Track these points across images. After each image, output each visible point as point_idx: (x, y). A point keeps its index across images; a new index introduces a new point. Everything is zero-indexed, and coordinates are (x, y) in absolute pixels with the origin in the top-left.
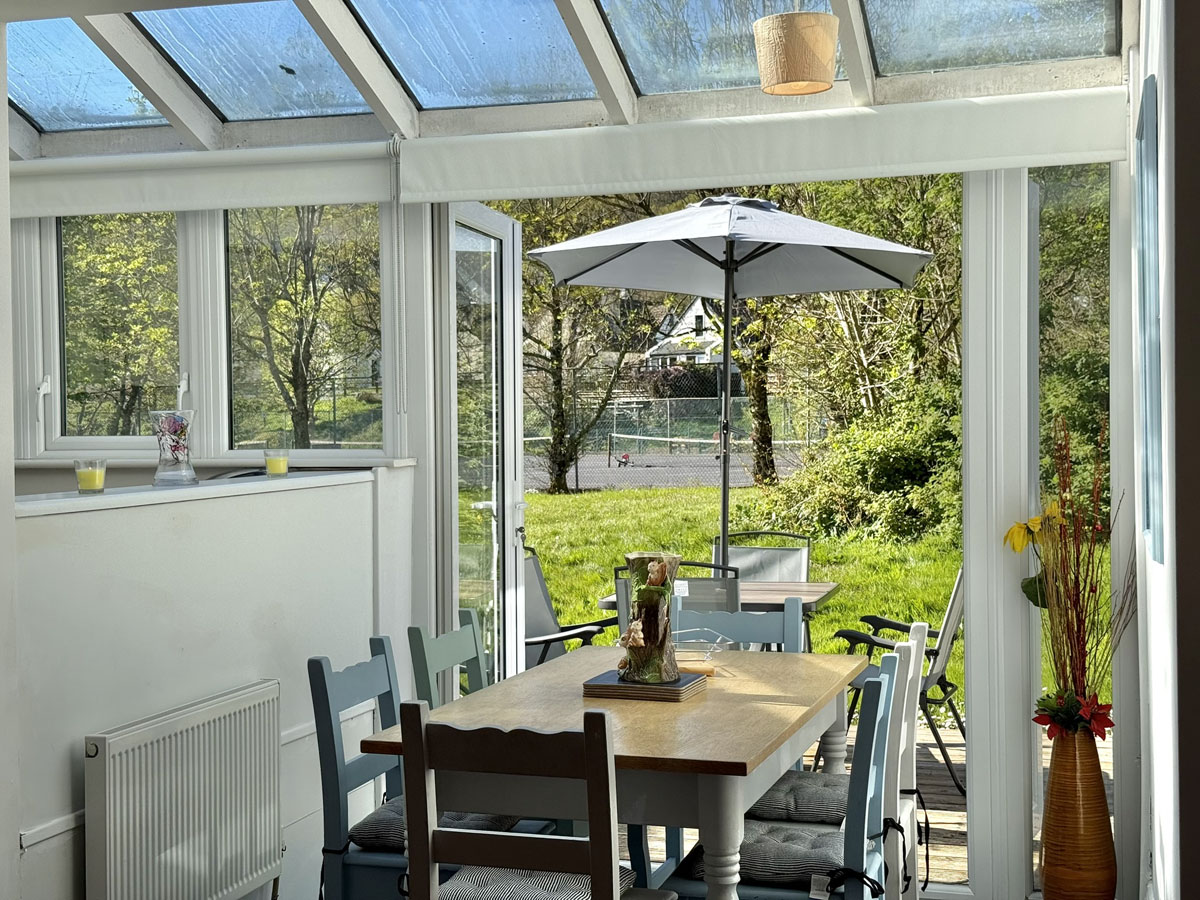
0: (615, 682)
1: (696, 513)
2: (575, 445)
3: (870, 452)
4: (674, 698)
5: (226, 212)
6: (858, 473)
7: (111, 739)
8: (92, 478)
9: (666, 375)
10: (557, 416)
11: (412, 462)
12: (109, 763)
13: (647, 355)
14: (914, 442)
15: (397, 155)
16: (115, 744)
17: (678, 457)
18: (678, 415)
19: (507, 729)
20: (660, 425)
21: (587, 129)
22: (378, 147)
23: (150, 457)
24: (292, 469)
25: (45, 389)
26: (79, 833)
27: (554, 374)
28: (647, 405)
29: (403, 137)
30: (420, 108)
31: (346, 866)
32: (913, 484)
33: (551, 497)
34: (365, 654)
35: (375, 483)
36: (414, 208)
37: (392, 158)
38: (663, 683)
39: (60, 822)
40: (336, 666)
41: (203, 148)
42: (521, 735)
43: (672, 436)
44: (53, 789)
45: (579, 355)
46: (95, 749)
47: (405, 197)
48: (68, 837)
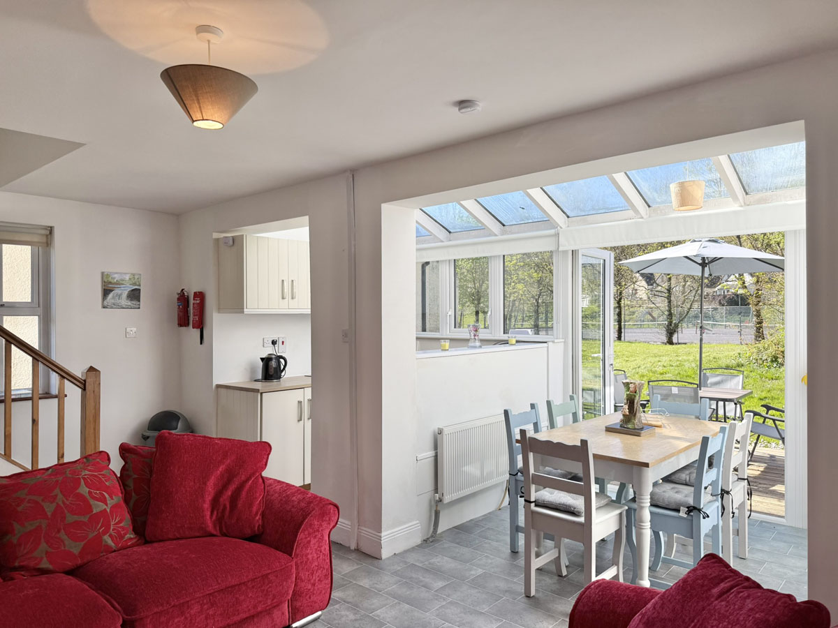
0: (618, 427)
1: (720, 355)
2: (677, 326)
4: (639, 435)
5: (504, 256)
7: (445, 429)
8: (445, 346)
9: (725, 297)
10: (669, 315)
11: (563, 340)
12: (444, 437)
13: (716, 289)
15: (558, 234)
16: (446, 431)
17: (728, 330)
18: (730, 313)
19: (555, 441)
20: (722, 317)
21: (630, 221)
22: (552, 232)
23: (467, 336)
24: (517, 342)
25: (450, 313)
26: (436, 457)
27: (668, 299)
28: (716, 309)
29: (561, 228)
30: (568, 217)
31: (516, 480)
33: (664, 346)
34: (529, 409)
35: (548, 347)
36: (565, 252)
37: (557, 235)
38: (635, 429)
39: (432, 453)
40: (513, 412)
41: (496, 235)
42: (559, 444)
43: (726, 321)
44: (429, 443)
45: (686, 290)
46: (440, 432)
47: (561, 249)
48: (433, 458)
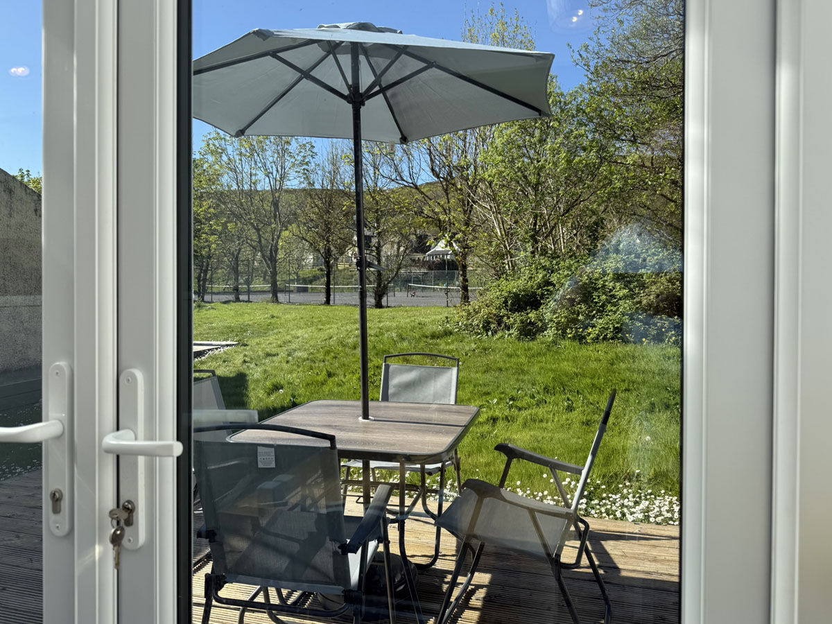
2: (386, 287)
3: (510, 292)
6: (503, 303)
9: (434, 262)
13: (426, 255)
14: (532, 287)
28: (426, 273)
32: (532, 309)
